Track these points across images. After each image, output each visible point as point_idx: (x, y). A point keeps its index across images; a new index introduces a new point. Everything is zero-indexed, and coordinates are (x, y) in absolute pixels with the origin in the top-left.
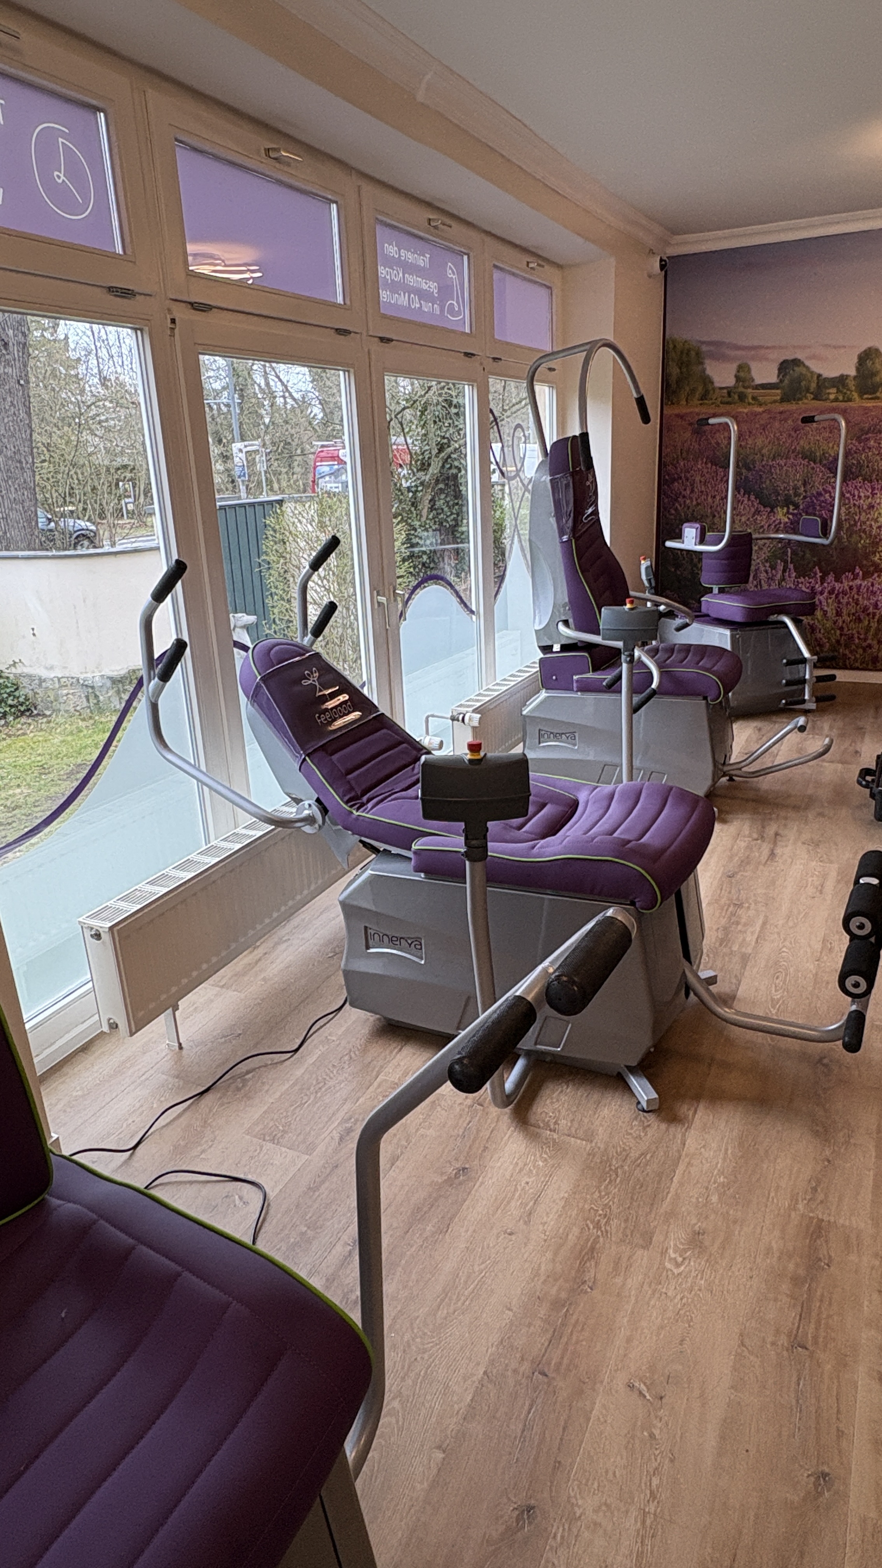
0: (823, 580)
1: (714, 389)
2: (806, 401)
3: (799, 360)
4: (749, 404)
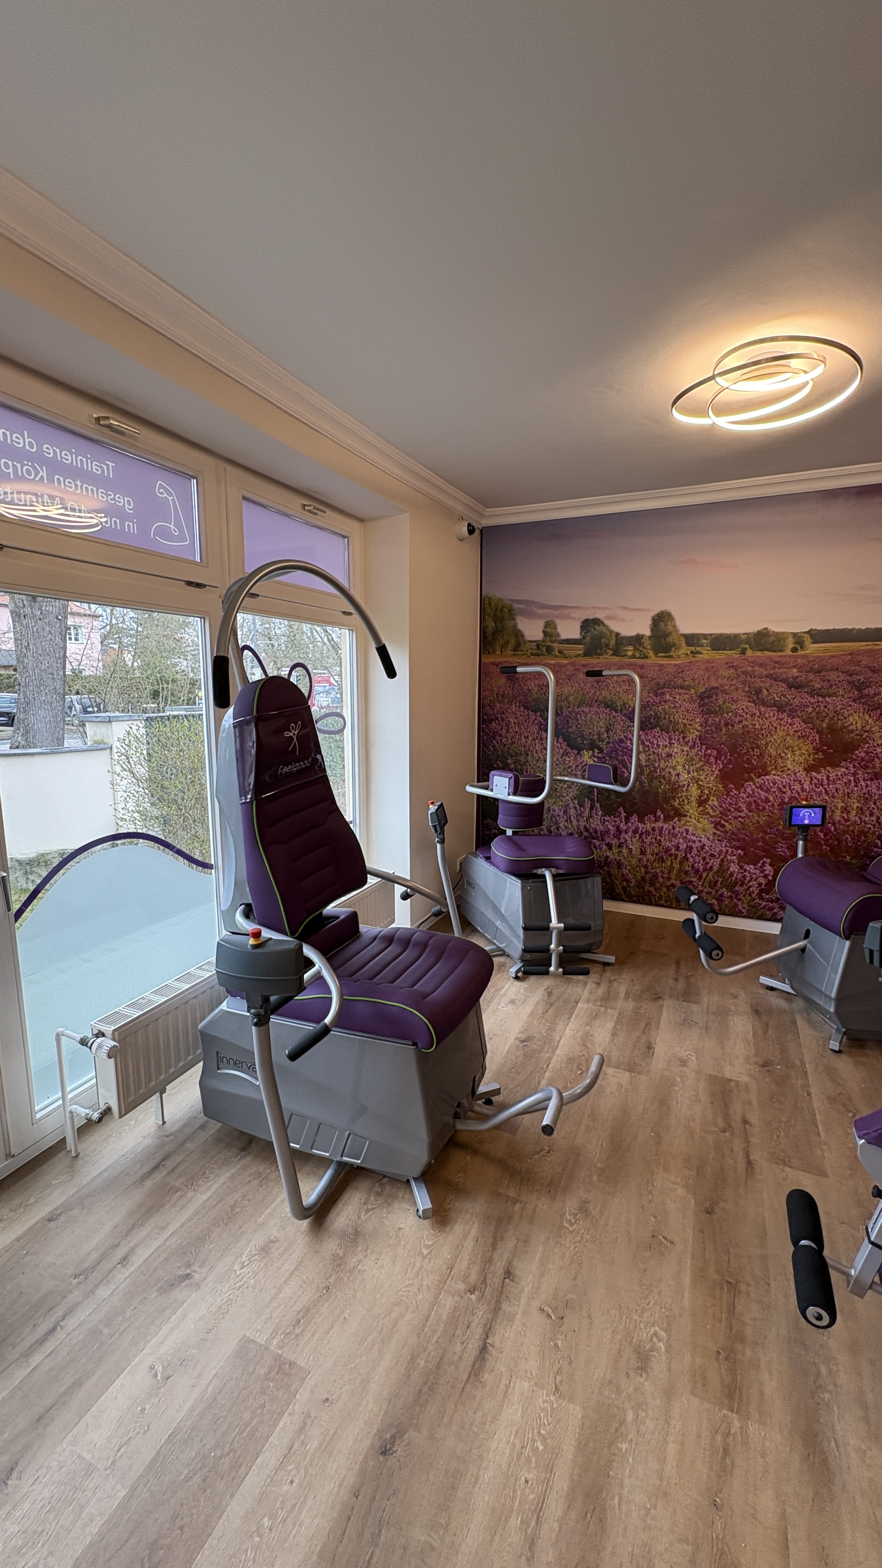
0: (627, 820)
1: (525, 642)
2: (606, 656)
3: (599, 620)
4: (556, 656)
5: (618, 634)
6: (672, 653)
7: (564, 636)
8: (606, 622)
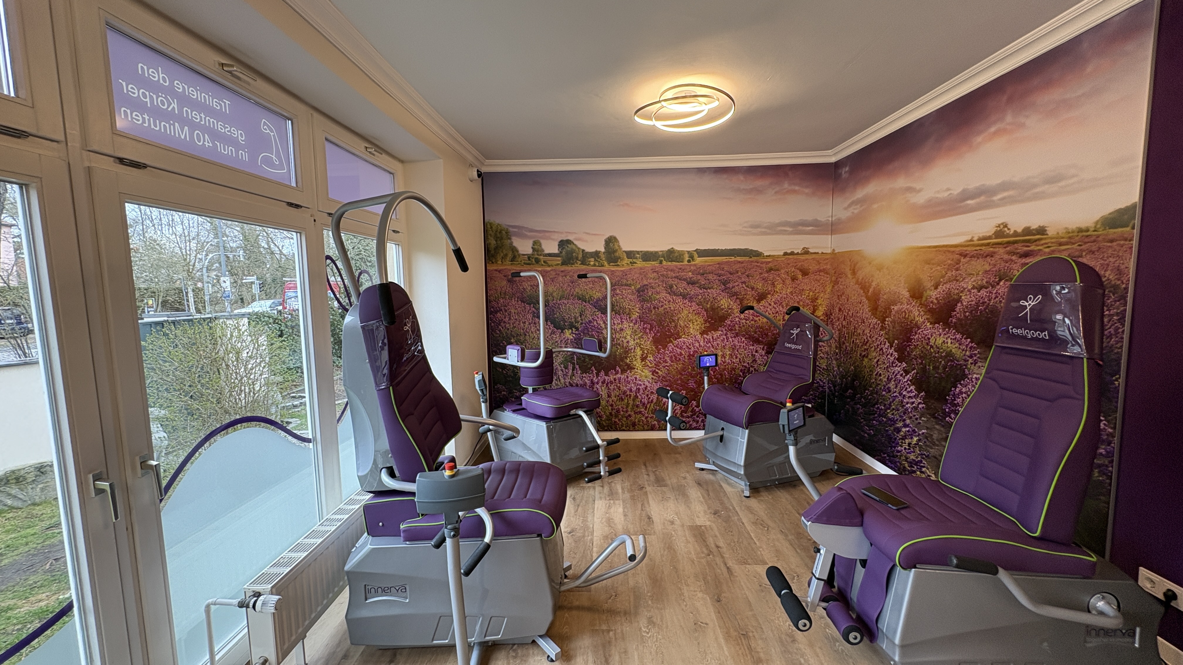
0: (598, 375)
1: (519, 255)
2: (577, 265)
3: (570, 241)
4: (542, 265)
5: (583, 250)
6: (619, 263)
7: (547, 251)
8: (575, 242)
